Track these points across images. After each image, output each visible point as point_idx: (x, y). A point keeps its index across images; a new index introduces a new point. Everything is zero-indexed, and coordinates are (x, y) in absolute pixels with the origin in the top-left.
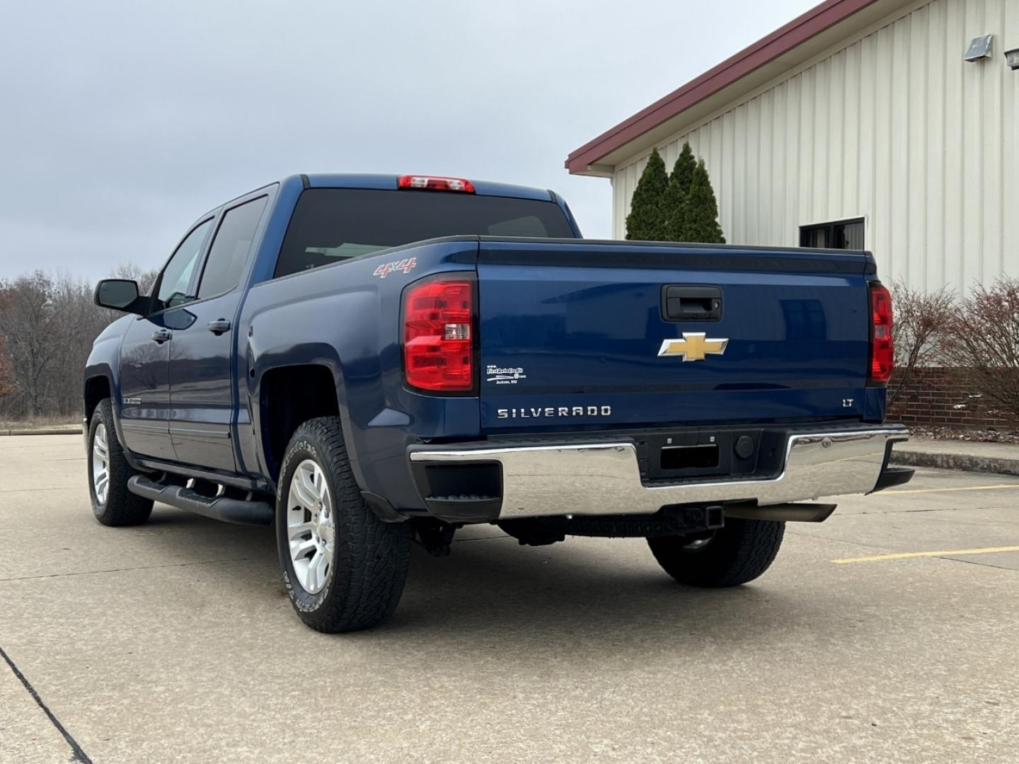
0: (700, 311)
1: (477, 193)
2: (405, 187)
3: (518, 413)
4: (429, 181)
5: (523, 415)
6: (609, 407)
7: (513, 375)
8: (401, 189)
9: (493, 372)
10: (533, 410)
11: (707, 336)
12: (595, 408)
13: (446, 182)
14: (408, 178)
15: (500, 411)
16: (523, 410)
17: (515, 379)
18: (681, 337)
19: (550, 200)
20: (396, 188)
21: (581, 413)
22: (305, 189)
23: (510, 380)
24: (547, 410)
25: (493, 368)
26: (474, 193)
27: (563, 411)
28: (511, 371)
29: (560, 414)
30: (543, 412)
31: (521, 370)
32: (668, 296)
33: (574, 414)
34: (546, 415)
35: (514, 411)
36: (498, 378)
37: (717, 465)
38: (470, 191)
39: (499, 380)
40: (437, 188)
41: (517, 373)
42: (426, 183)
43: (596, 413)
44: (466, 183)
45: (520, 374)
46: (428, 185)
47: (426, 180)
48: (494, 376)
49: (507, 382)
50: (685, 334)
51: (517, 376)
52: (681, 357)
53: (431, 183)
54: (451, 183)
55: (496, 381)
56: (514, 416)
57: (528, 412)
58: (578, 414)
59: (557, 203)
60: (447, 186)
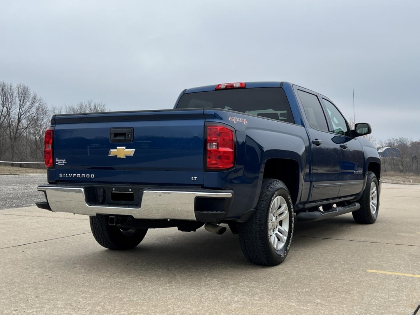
0: (122, 138)
1: (246, 88)
2: (218, 89)
3: (65, 175)
5: (67, 176)
6: (93, 175)
7: (62, 162)
8: (216, 90)
9: (57, 161)
10: (70, 175)
11: (126, 148)
12: (89, 175)
14: (218, 85)
15: (60, 174)
16: (67, 174)
17: (63, 164)
18: (116, 149)
19: (279, 86)
20: (214, 90)
22: (183, 94)
23: (62, 164)
24: (74, 175)
25: (57, 160)
26: (244, 88)
27: (79, 175)
28: (62, 160)
29: (78, 177)
30: (72, 175)
31: (65, 160)
33: (82, 177)
34: (74, 177)
35: (64, 174)
36: (59, 163)
39: (59, 164)
40: (230, 88)
41: (64, 161)
43: (89, 177)
44: (241, 84)
45: (65, 162)
47: (225, 85)
48: (57, 162)
49: (61, 164)
50: (118, 147)
51: (64, 162)
52: (116, 156)
53: (227, 86)
54: (235, 85)
55: (58, 164)
56: (64, 176)
57: (68, 175)
58: (83, 177)
59: (282, 88)
60: (233, 86)
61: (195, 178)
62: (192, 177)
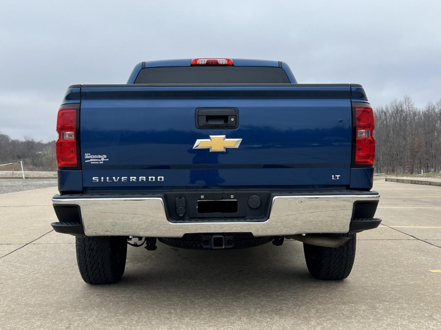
0: (221, 123)
1: (234, 65)
2: (195, 65)
3: (105, 179)
4: (207, 61)
5: (108, 181)
6: (163, 177)
7: (100, 159)
8: (192, 65)
9: (89, 157)
10: (114, 178)
11: (227, 137)
12: (154, 178)
13: (217, 61)
14: (196, 60)
15: (93, 178)
16: (108, 178)
17: (101, 161)
18: (209, 138)
19: (278, 66)
20: (190, 65)
21: (145, 180)
22: (142, 69)
23: (99, 162)
24: (123, 178)
25: (88, 155)
26: (233, 65)
27: (133, 179)
28: (99, 156)
29: (131, 180)
30: (120, 179)
31: (105, 156)
32: (199, 115)
33: (140, 180)
34: (123, 180)
35: (102, 178)
36: (91, 160)
37: (237, 212)
38: (231, 64)
39: (93, 162)
40: (212, 64)
41: (103, 158)
42: (205, 62)
43: (154, 180)
44: (228, 60)
45: (105, 158)
46: (207, 63)
47: (206, 60)
48: (89, 159)
49: (98, 163)
50: (211, 136)
51: (103, 159)
52: (208, 149)
53: (209, 62)
54: (220, 61)
55: (91, 162)
56: (102, 181)
57: (111, 179)
58: (142, 181)
59: (282, 68)
60: (217, 63)
61: (338, 176)
62: (333, 176)
